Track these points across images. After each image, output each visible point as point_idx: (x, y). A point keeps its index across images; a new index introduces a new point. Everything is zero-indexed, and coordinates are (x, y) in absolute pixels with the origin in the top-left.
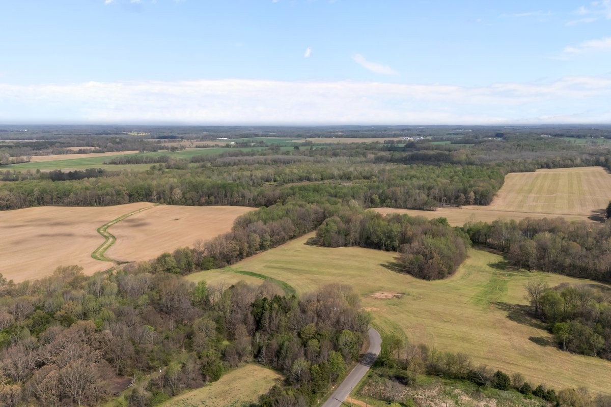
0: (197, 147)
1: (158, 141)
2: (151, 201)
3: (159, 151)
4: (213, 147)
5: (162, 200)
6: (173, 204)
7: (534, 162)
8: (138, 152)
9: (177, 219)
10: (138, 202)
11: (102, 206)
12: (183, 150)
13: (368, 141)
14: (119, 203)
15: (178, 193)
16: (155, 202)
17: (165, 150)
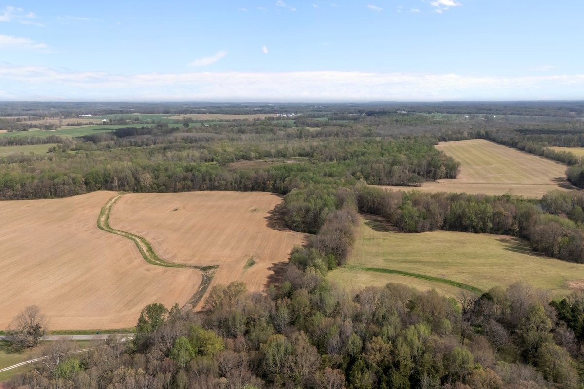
0: (68, 125)
1: (17, 119)
2: (111, 189)
3: (30, 130)
4: (87, 124)
5: (127, 187)
6: (141, 192)
7: (433, 136)
8: (5, 131)
9: (176, 210)
10: (95, 190)
11: (59, 197)
12: (59, 129)
13: (251, 117)
14: (78, 194)
15: (147, 178)
16: (117, 191)
17: (37, 129)
